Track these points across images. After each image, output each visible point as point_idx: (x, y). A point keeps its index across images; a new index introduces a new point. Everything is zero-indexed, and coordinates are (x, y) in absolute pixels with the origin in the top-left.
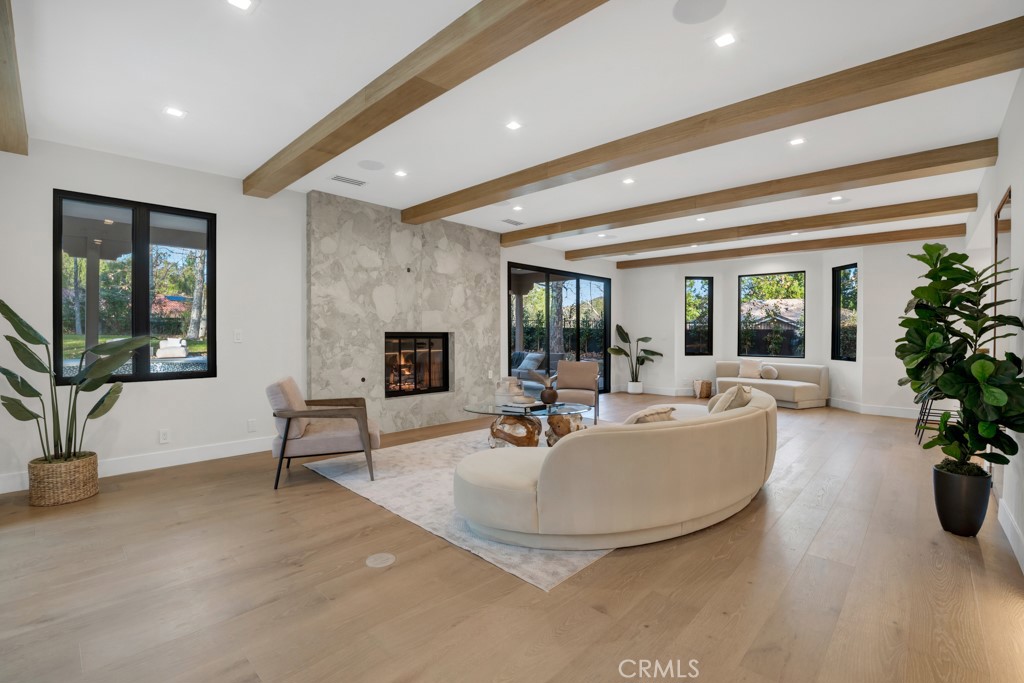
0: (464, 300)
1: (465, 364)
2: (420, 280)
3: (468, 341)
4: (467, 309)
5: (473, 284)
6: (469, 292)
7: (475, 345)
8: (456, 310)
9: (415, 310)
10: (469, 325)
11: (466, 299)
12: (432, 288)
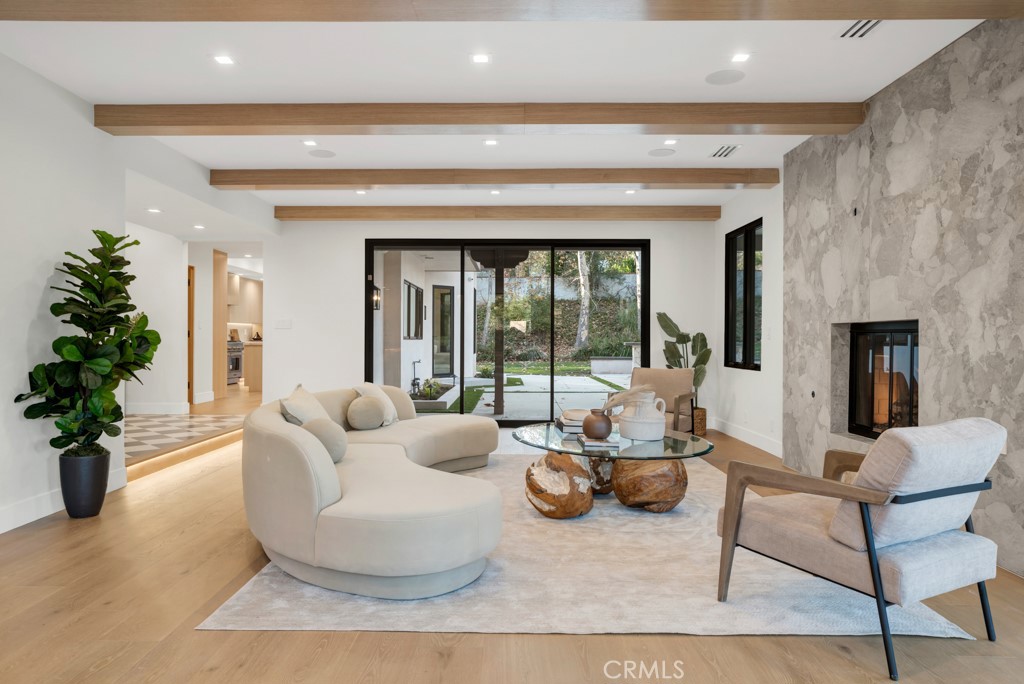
0: (935, 241)
1: (938, 398)
2: (868, 224)
3: (945, 341)
4: (943, 259)
5: (957, 190)
6: (947, 215)
7: (960, 351)
8: (921, 268)
9: (862, 282)
10: (947, 299)
11: (942, 236)
12: (883, 232)
